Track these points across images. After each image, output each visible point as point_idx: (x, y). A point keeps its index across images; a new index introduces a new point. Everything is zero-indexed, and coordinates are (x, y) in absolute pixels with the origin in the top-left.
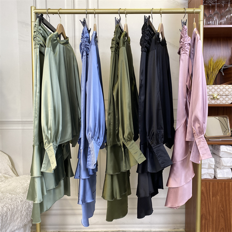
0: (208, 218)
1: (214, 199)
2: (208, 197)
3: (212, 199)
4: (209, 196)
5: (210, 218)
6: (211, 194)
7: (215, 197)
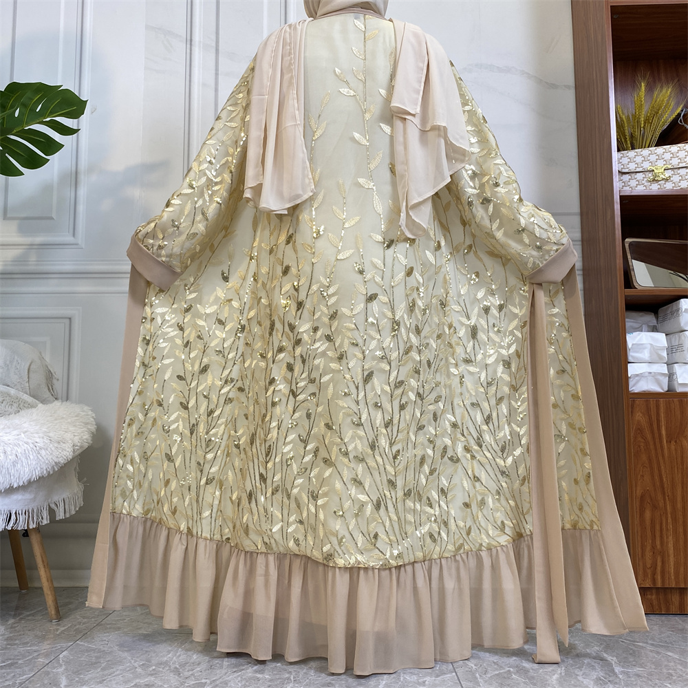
0: (661, 504)
1: (673, 447)
2: (655, 443)
3: (669, 448)
4: (657, 440)
5: (665, 503)
6: (664, 432)
7: (676, 442)
